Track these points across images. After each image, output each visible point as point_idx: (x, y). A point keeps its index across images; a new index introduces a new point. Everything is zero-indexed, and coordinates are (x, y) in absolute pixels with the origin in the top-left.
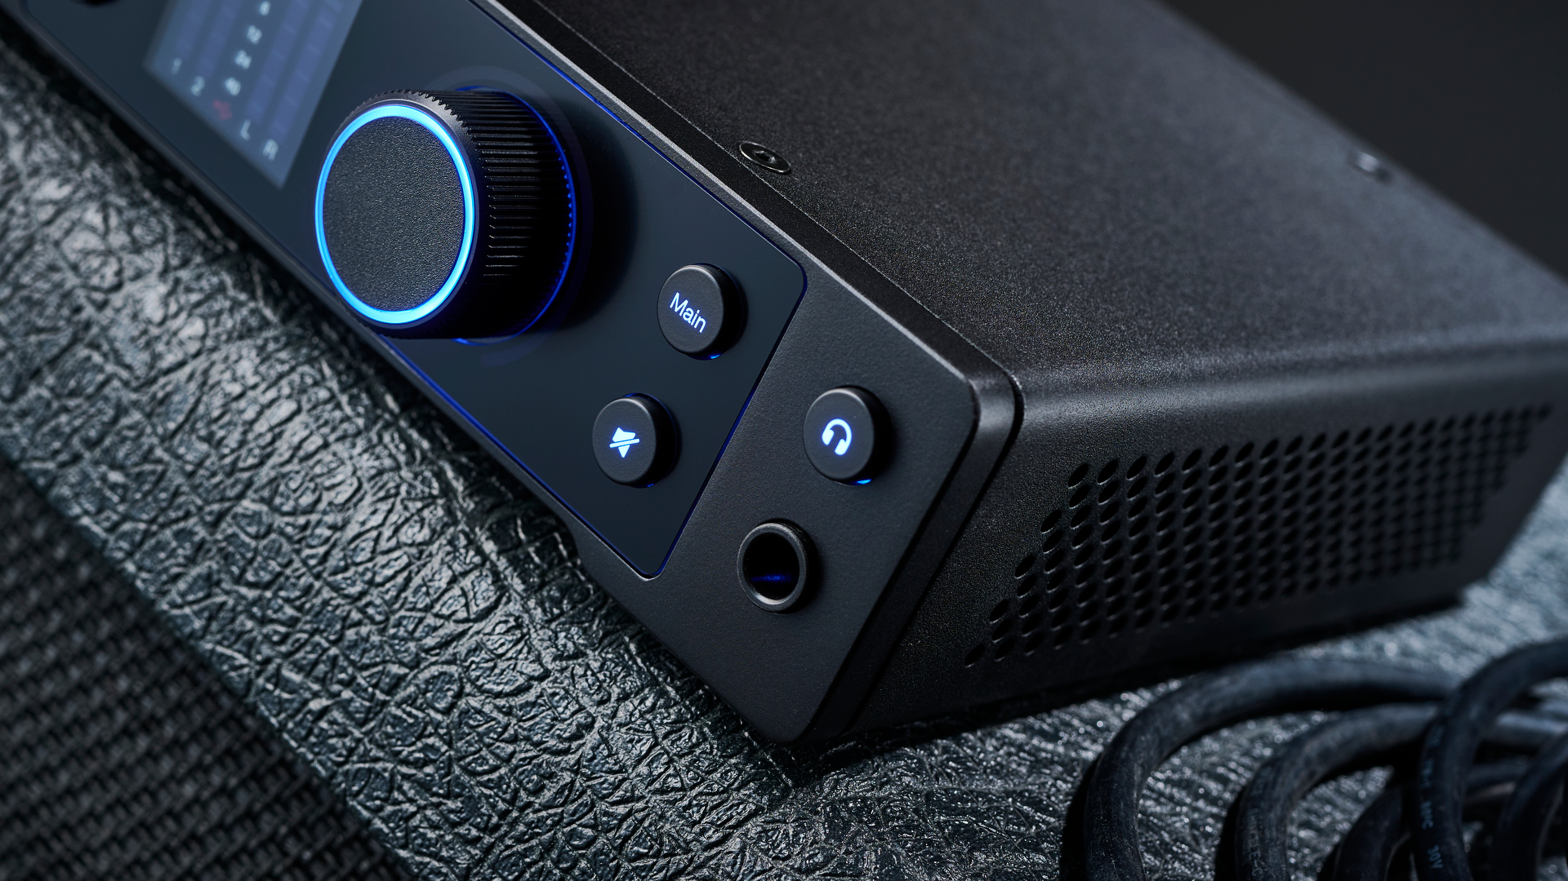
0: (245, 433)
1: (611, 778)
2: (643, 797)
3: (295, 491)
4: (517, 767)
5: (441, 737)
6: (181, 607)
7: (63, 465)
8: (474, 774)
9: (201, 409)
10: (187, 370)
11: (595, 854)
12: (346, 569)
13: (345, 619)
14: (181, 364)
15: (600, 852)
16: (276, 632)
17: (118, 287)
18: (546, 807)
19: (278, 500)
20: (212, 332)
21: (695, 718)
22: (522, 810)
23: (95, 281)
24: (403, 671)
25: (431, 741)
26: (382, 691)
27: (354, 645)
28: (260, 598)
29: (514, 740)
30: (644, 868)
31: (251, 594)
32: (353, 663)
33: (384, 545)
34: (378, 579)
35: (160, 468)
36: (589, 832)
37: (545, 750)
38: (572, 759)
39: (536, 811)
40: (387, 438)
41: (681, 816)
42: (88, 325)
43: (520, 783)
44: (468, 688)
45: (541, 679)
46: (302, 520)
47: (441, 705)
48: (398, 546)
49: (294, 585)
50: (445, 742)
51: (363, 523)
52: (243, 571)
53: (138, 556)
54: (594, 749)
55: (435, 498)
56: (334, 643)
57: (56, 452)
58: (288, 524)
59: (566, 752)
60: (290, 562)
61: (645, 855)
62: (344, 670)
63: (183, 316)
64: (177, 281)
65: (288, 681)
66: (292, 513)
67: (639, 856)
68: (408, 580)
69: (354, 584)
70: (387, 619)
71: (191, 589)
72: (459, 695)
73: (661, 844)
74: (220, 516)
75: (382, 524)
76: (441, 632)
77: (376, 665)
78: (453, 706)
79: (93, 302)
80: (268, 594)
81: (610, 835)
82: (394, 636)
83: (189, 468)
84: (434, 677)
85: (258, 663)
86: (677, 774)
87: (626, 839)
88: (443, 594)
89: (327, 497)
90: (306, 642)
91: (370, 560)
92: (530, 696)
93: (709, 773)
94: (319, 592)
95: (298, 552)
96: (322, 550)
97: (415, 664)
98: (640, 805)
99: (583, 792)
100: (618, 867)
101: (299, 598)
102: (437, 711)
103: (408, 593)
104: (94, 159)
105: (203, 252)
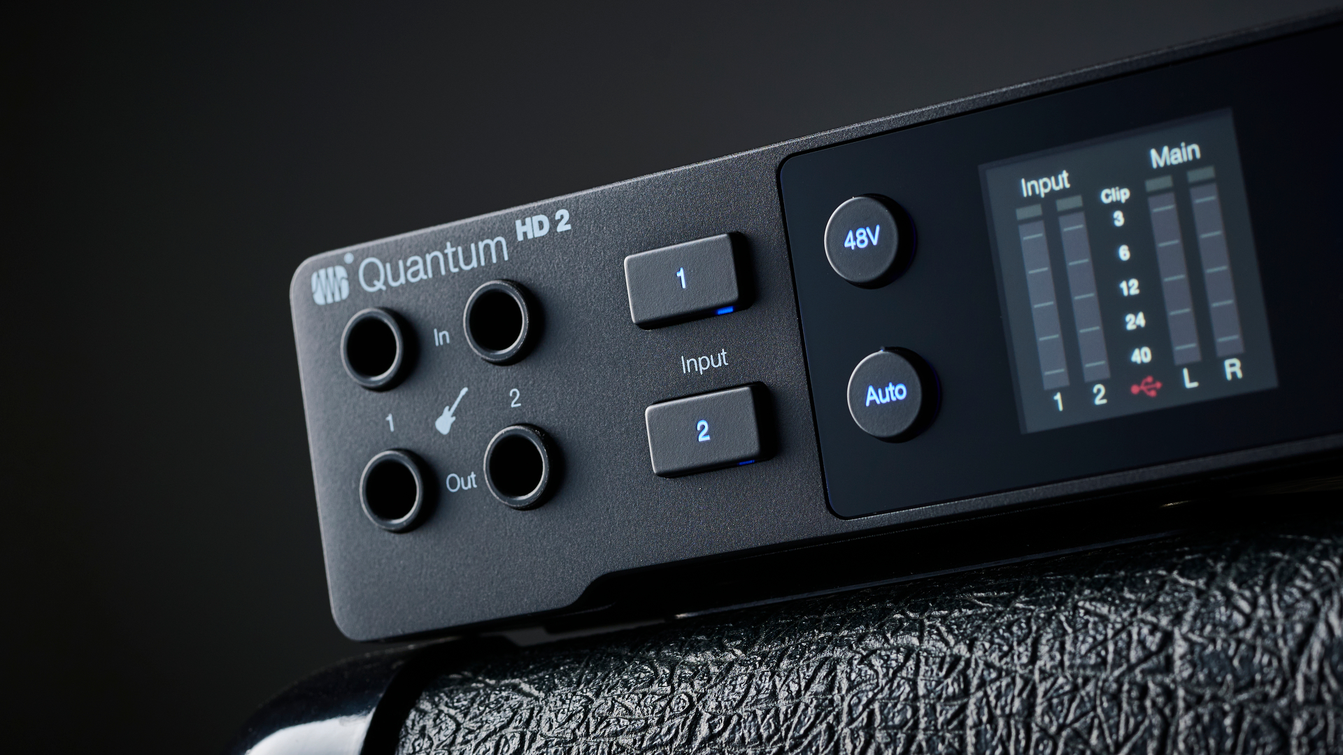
10: (1321, 629)
14: (1310, 629)
23: (1134, 656)
42: (1169, 694)
63: (1262, 600)
64: (1223, 590)
79: (1152, 672)
104: (1016, 596)
105: (1216, 560)
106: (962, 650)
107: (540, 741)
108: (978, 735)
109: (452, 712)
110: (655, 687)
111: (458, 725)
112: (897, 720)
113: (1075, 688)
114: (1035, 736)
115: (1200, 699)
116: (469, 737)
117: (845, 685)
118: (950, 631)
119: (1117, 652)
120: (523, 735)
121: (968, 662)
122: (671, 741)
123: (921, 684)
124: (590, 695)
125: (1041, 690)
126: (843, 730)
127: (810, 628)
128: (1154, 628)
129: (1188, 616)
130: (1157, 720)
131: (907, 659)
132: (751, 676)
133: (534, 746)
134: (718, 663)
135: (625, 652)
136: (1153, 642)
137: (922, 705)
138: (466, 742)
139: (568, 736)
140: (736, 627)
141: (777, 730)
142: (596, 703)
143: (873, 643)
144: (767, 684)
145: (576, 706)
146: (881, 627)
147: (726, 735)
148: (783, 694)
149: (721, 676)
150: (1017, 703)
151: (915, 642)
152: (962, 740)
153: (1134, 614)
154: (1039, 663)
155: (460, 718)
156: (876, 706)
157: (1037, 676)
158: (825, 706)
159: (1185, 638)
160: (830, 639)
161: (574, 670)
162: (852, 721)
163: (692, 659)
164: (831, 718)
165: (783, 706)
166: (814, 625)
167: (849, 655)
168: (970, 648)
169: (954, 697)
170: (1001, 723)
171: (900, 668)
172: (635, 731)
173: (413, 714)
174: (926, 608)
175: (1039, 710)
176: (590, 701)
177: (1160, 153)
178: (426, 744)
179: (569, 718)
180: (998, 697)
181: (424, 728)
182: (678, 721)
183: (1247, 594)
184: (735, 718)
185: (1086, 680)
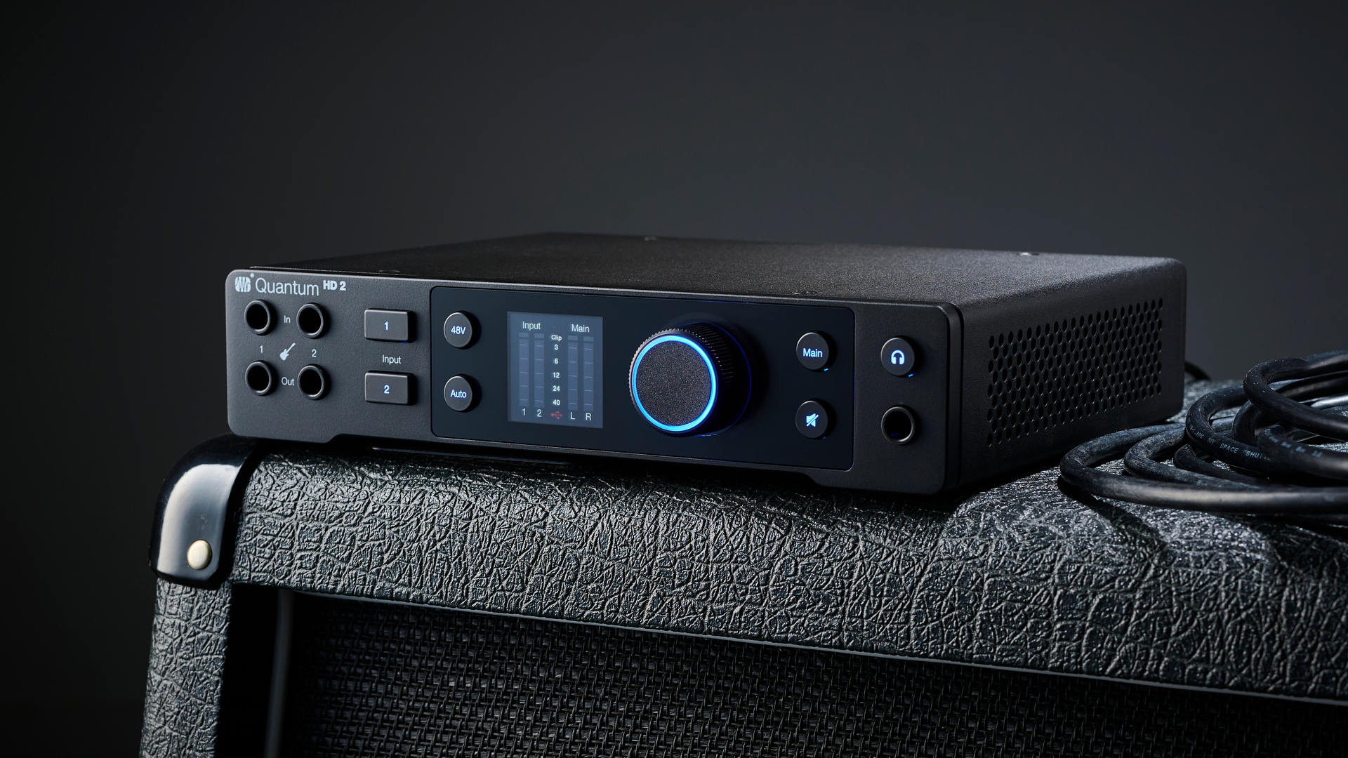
0: (641, 531)
1: (878, 551)
2: (895, 550)
3: (677, 538)
4: (837, 573)
5: (798, 584)
6: (653, 615)
7: (563, 599)
8: (821, 588)
9: (615, 535)
10: (600, 525)
11: (889, 581)
12: (719, 551)
13: (730, 570)
14: (596, 525)
15: (890, 579)
16: (702, 595)
17: (547, 514)
18: (857, 579)
19: (672, 547)
20: (600, 507)
21: (897, 515)
22: (849, 587)
23: (534, 519)
24: (767, 572)
25: (795, 589)
26: (763, 585)
27: (739, 577)
28: (687, 588)
29: (830, 564)
30: (911, 573)
31: (683, 588)
32: (743, 583)
33: (729, 534)
34: (734, 546)
35: (611, 569)
36: (881, 576)
37: (845, 560)
38: (858, 556)
39: (855, 583)
40: (703, 500)
41: (914, 546)
42: (542, 537)
43: (842, 578)
44: (798, 560)
45: (826, 537)
46: (688, 546)
47: (792, 573)
48: (735, 530)
49: (699, 572)
50: (801, 585)
51: (715, 531)
52: (674, 582)
53: (621, 610)
54: (864, 546)
55: (738, 506)
56: (731, 581)
57: (557, 595)
58: (682, 552)
59: (854, 554)
60: (693, 565)
61: (909, 568)
62: (741, 589)
63: (583, 508)
64: (571, 500)
65: (718, 610)
66: (682, 546)
67: (907, 570)
68: (748, 539)
69: (726, 554)
70: (749, 558)
71: (653, 605)
72: (797, 564)
73: (913, 560)
74: (650, 569)
75: (723, 527)
76: (775, 547)
77: (754, 577)
78: (796, 570)
79: (538, 527)
80: (690, 583)
81: (891, 571)
82: (755, 562)
83: (624, 560)
84: (782, 565)
85: (701, 613)
86: (903, 534)
87: (898, 567)
88: (766, 534)
89: (693, 533)
90: (718, 589)
91: (727, 542)
92: (827, 545)
93: (915, 527)
94: (712, 568)
95: (693, 559)
96: (704, 551)
97: (771, 566)
98: (896, 552)
99: (870, 564)
100: (901, 580)
101: (704, 576)
102: (791, 576)
103: (752, 543)
104: (498, 481)
105: (573, 485)
106: (472, 500)
107: (306, 497)
108: (472, 536)
109: (273, 474)
110: (355, 485)
111: (274, 481)
112: (443, 523)
113: (510, 527)
114: (492, 542)
115: (553, 542)
116: (278, 488)
117: (427, 504)
118: (471, 490)
119: (528, 516)
120: (299, 493)
121: (474, 506)
122: (357, 511)
123: (455, 511)
124: (329, 481)
125: (497, 525)
126: (423, 522)
127: (419, 473)
128: (543, 509)
129: (556, 508)
130: (536, 546)
131: (452, 498)
132: (393, 490)
133: (304, 499)
134: (381, 480)
135: (347, 463)
136: (541, 515)
137: (453, 519)
138: (276, 490)
139: (318, 498)
140: (392, 464)
141: (398, 516)
142: (331, 486)
143: (441, 487)
144: (398, 495)
145: (323, 485)
146: (446, 481)
147: (379, 513)
148: (403, 501)
149: (381, 487)
150: (488, 527)
151: (457, 492)
152: (466, 537)
153: (537, 502)
154: (499, 513)
155: (275, 478)
156: (437, 515)
157: (497, 519)
158: (418, 511)
159: (553, 517)
160: (426, 481)
161: (325, 467)
162: (427, 519)
163: (371, 475)
164: (419, 516)
165: (402, 506)
166: (421, 472)
167: (431, 490)
168: (476, 500)
169: (466, 519)
170: (481, 533)
171: (449, 502)
172: (344, 503)
173: (256, 471)
174: (465, 476)
175: (495, 532)
176: (328, 484)
177: (575, 326)
178: (260, 487)
179: (319, 490)
180: (482, 523)
181: (260, 479)
182: (361, 503)
183: (579, 504)
184: (383, 507)
185: (514, 525)
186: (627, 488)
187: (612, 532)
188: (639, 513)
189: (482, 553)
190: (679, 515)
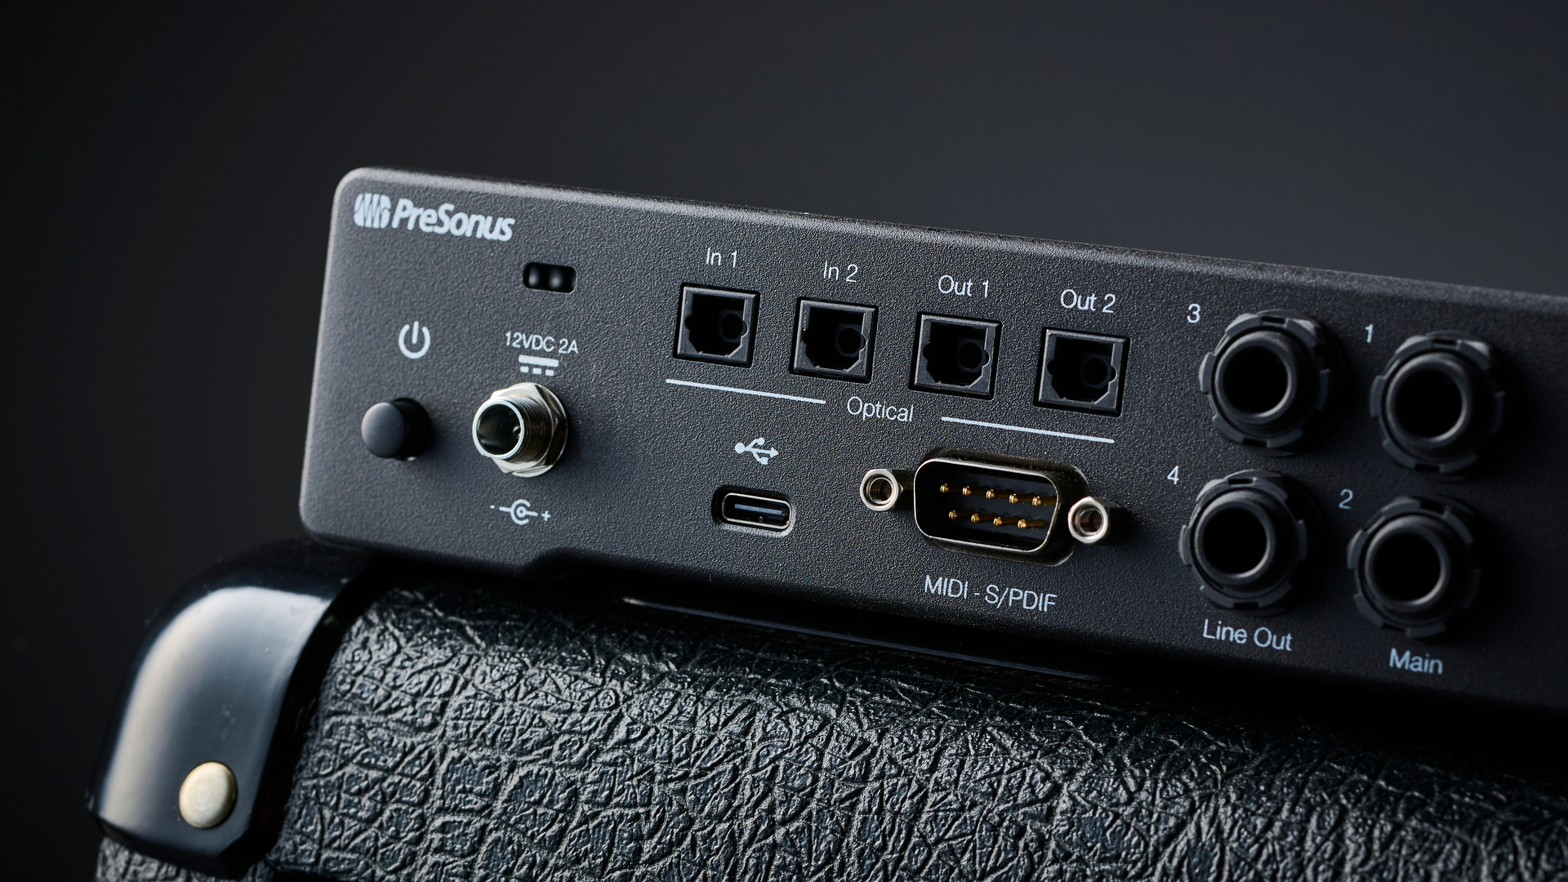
186: (1257, 747)
187: (1222, 850)
188: (1292, 811)
189: (885, 864)
190: (1398, 827)
